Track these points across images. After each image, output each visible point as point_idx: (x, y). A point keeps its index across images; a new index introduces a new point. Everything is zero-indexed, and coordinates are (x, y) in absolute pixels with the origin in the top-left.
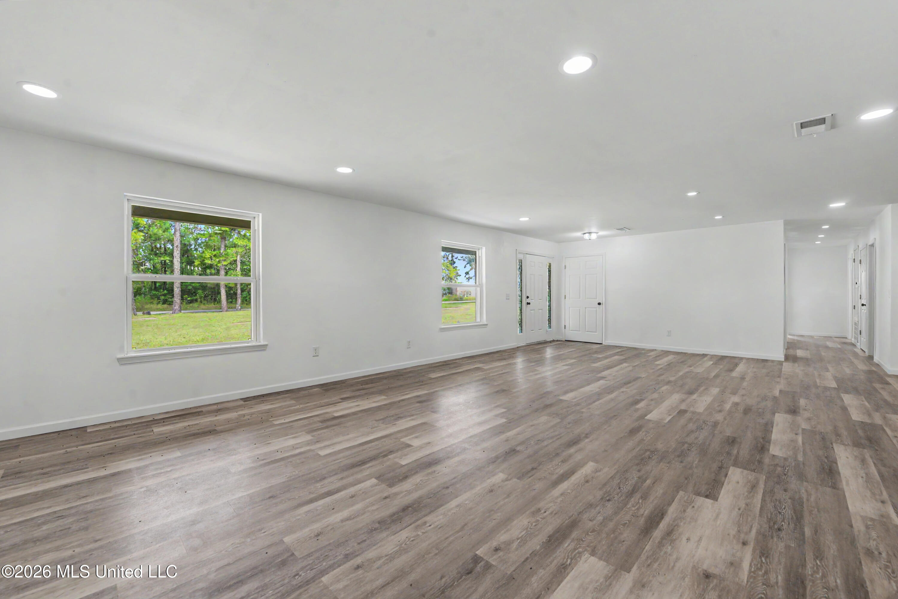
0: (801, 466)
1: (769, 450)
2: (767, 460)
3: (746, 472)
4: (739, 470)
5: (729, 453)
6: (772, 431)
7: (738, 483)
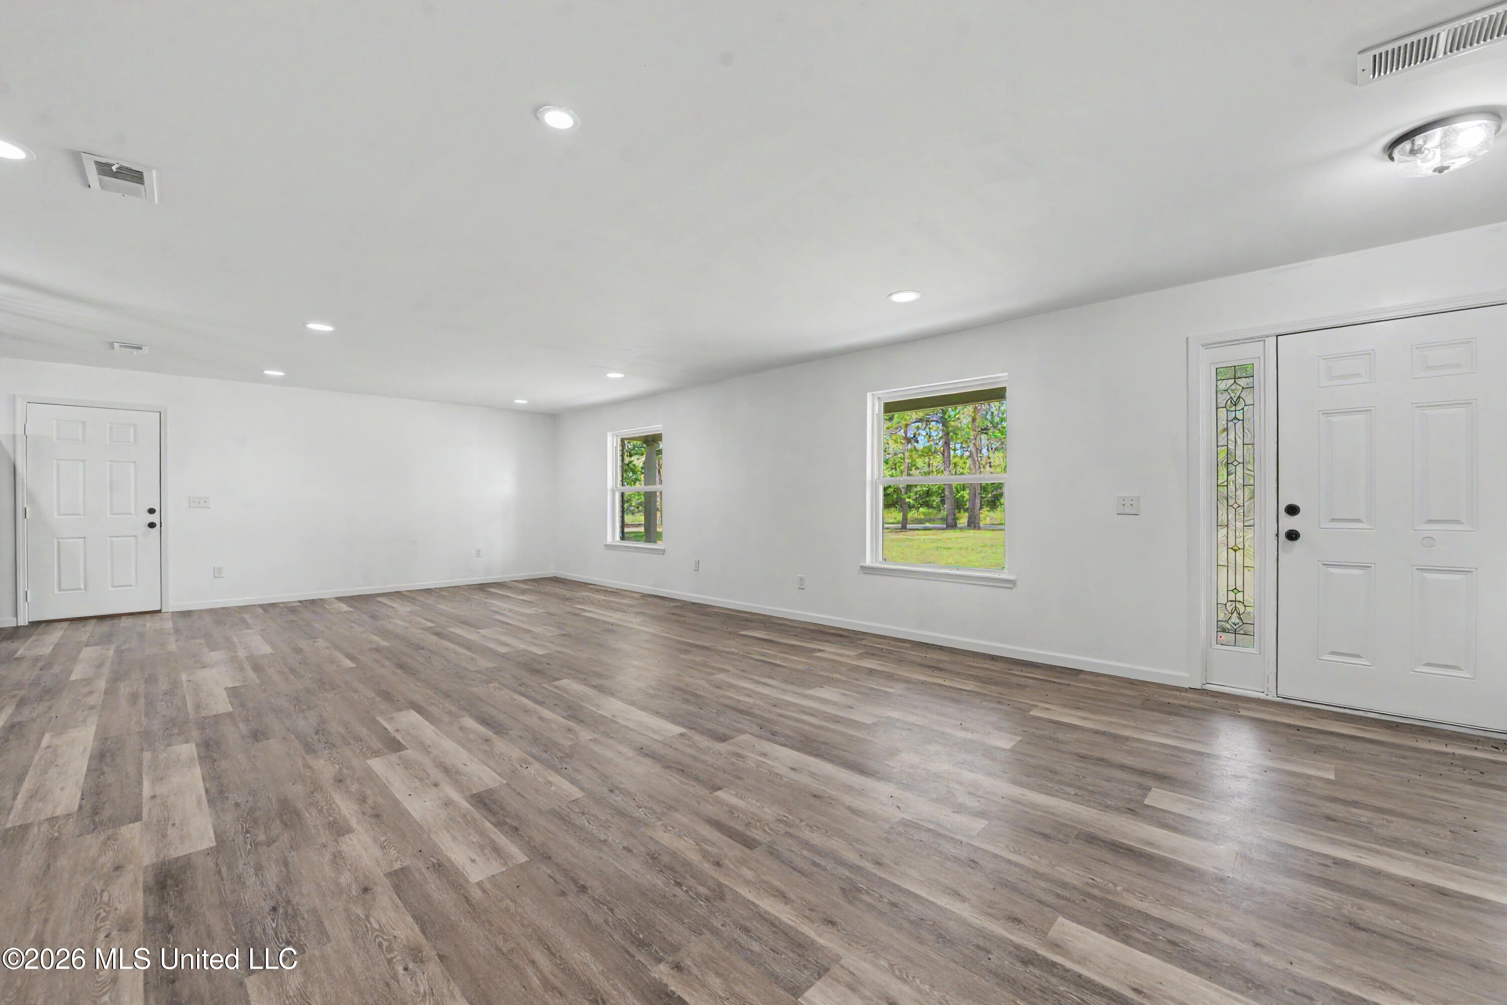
0: (145, 746)
1: (197, 745)
2: (195, 734)
3: (214, 713)
4: (222, 710)
5: (247, 720)
6: (204, 780)
7: (216, 703)
